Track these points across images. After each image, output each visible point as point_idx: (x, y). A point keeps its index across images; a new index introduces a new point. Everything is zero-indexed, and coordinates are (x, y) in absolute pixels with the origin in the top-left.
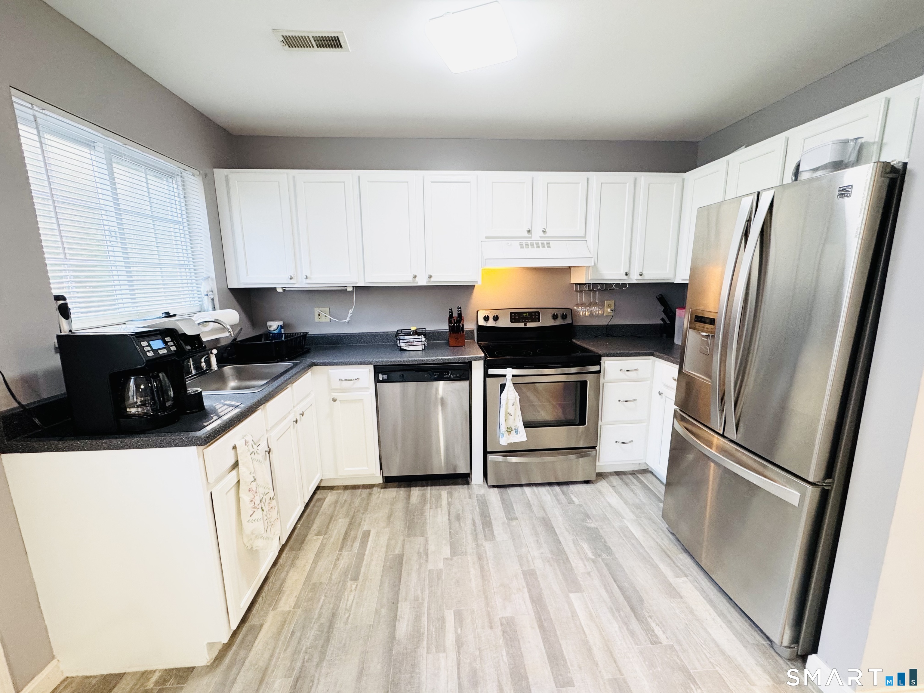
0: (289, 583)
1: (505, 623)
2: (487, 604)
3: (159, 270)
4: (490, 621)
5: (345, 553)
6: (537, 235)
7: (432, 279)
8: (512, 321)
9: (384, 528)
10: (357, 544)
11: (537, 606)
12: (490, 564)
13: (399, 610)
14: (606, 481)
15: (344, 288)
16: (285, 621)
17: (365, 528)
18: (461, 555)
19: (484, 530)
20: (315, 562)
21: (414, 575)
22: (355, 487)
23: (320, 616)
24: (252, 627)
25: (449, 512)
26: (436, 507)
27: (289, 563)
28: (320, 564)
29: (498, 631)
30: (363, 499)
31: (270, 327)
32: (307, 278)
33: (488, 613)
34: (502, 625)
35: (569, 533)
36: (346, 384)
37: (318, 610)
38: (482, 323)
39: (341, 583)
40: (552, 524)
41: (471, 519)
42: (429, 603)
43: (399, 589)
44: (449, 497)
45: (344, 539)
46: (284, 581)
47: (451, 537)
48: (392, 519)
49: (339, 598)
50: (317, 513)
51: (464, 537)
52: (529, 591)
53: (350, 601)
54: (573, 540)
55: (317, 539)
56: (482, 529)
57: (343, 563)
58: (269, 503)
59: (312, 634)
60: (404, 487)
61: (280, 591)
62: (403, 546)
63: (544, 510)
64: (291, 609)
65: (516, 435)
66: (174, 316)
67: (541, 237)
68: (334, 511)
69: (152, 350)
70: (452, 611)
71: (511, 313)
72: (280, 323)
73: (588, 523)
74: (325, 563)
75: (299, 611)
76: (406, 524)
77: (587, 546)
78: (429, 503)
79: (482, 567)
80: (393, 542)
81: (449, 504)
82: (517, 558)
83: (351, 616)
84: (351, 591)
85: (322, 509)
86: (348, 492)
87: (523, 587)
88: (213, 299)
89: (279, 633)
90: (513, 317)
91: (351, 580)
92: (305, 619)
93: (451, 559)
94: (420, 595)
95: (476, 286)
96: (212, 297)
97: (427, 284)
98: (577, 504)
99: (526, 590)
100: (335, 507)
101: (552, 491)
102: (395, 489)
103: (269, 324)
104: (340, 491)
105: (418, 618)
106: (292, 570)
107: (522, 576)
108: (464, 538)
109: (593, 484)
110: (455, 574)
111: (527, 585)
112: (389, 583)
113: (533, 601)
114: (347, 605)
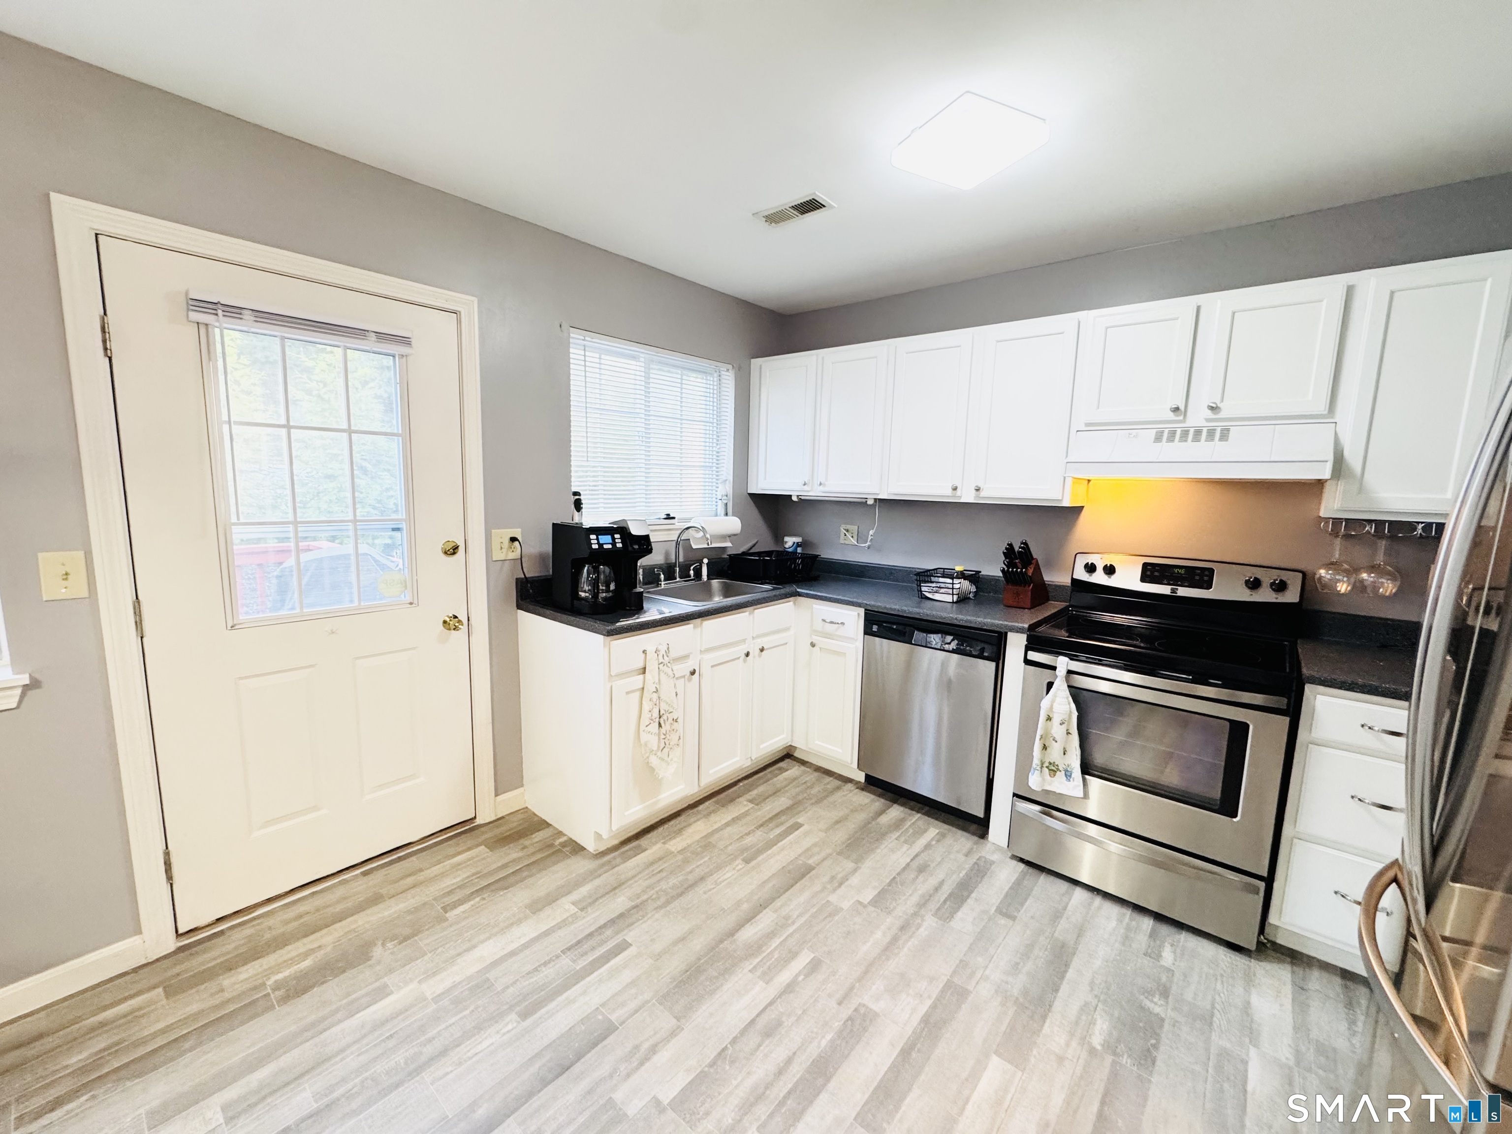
0: (690, 830)
1: (862, 1012)
2: (860, 980)
3: (679, 471)
4: (847, 996)
5: (759, 833)
6: (1198, 417)
7: (983, 494)
8: (1144, 579)
9: (820, 830)
10: (778, 831)
11: (926, 1029)
12: (910, 943)
13: (761, 915)
14: (1293, 972)
15: (864, 500)
16: (663, 858)
17: (800, 820)
18: (882, 910)
19: (945, 902)
20: (727, 824)
21: (806, 895)
22: (828, 773)
23: (691, 872)
24: (640, 846)
25: (917, 856)
26: (906, 842)
27: (705, 813)
28: (729, 829)
29: (846, 1012)
30: (825, 790)
31: (786, 542)
32: (821, 484)
33: (852, 988)
34: (856, 1010)
35: (1092, 990)
36: (830, 628)
37: (694, 866)
38: (1081, 575)
39: (732, 856)
40: (1071, 961)
41: (940, 880)
42: (795, 931)
43: (779, 897)
44: (936, 839)
45: (771, 819)
46: (690, 825)
47: (890, 884)
48: (836, 827)
49: (719, 868)
50: (768, 780)
51: (908, 894)
52: (934, 1007)
53: (725, 877)
54: (1086, 1004)
55: (745, 806)
56: (942, 900)
57: (749, 840)
58: (671, 724)
59: (673, 881)
60: (886, 799)
61: (680, 831)
62: (824, 859)
63: (1079, 936)
64: (676, 852)
65: (1067, 783)
66: (674, 518)
67: (1208, 420)
68: (785, 787)
69: (598, 543)
70: (812, 956)
71: (1145, 565)
72: (798, 540)
73: (1152, 1001)
74: (734, 831)
75: (680, 857)
76: (849, 839)
77: (1105, 1027)
78: (900, 832)
79: (895, 939)
80: (816, 849)
81: (928, 846)
82: (958, 962)
83: (715, 890)
84: (734, 869)
85: (775, 779)
86: (816, 774)
87: (929, 997)
88: (726, 504)
89: (652, 864)
90: (1149, 573)
91: (743, 860)
92: (679, 866)
93: (865, 906)
94: (795, 916)
95: (1084, 509)
96: (725, 502)
97: (975, 500)
98: (1163, 963)
99: (929, 1003)
100: (791, 783)
101: (1131, 919)
102: (872, 797)
103: (786, 539)
104: (808, 770)
105: (771, 935)
106: (704, 819)
107: (941, 985)
108: (905, 894)
109: (1247, 958)
110: (855, 924)
111: (938, 999)
112: (774, 885)
113: (926, 1020)
114: (720, 878)
